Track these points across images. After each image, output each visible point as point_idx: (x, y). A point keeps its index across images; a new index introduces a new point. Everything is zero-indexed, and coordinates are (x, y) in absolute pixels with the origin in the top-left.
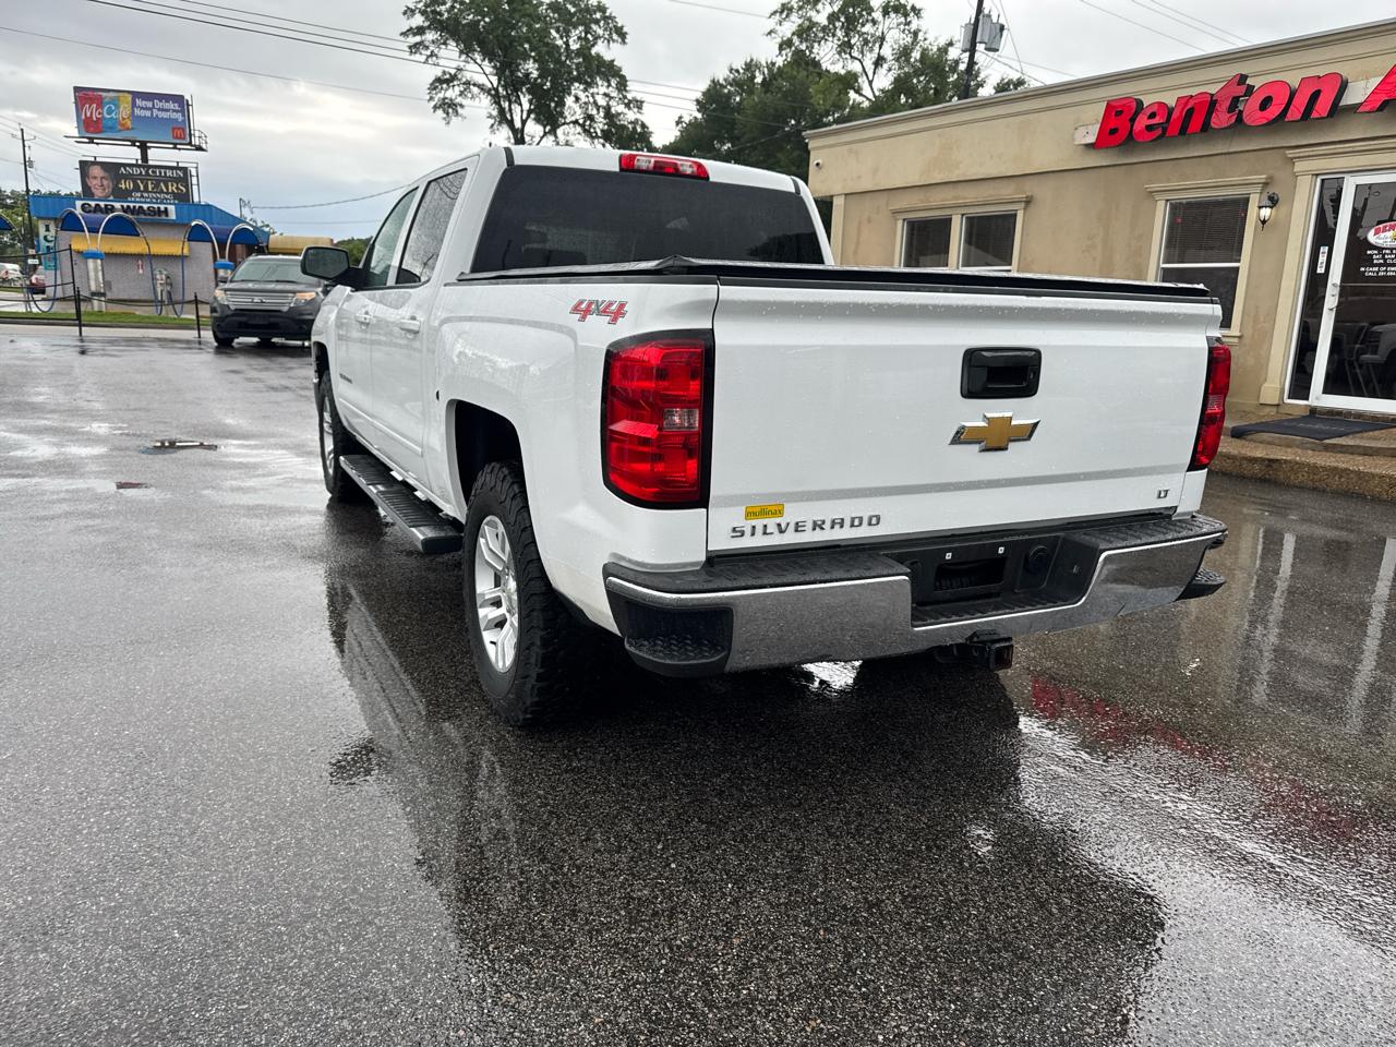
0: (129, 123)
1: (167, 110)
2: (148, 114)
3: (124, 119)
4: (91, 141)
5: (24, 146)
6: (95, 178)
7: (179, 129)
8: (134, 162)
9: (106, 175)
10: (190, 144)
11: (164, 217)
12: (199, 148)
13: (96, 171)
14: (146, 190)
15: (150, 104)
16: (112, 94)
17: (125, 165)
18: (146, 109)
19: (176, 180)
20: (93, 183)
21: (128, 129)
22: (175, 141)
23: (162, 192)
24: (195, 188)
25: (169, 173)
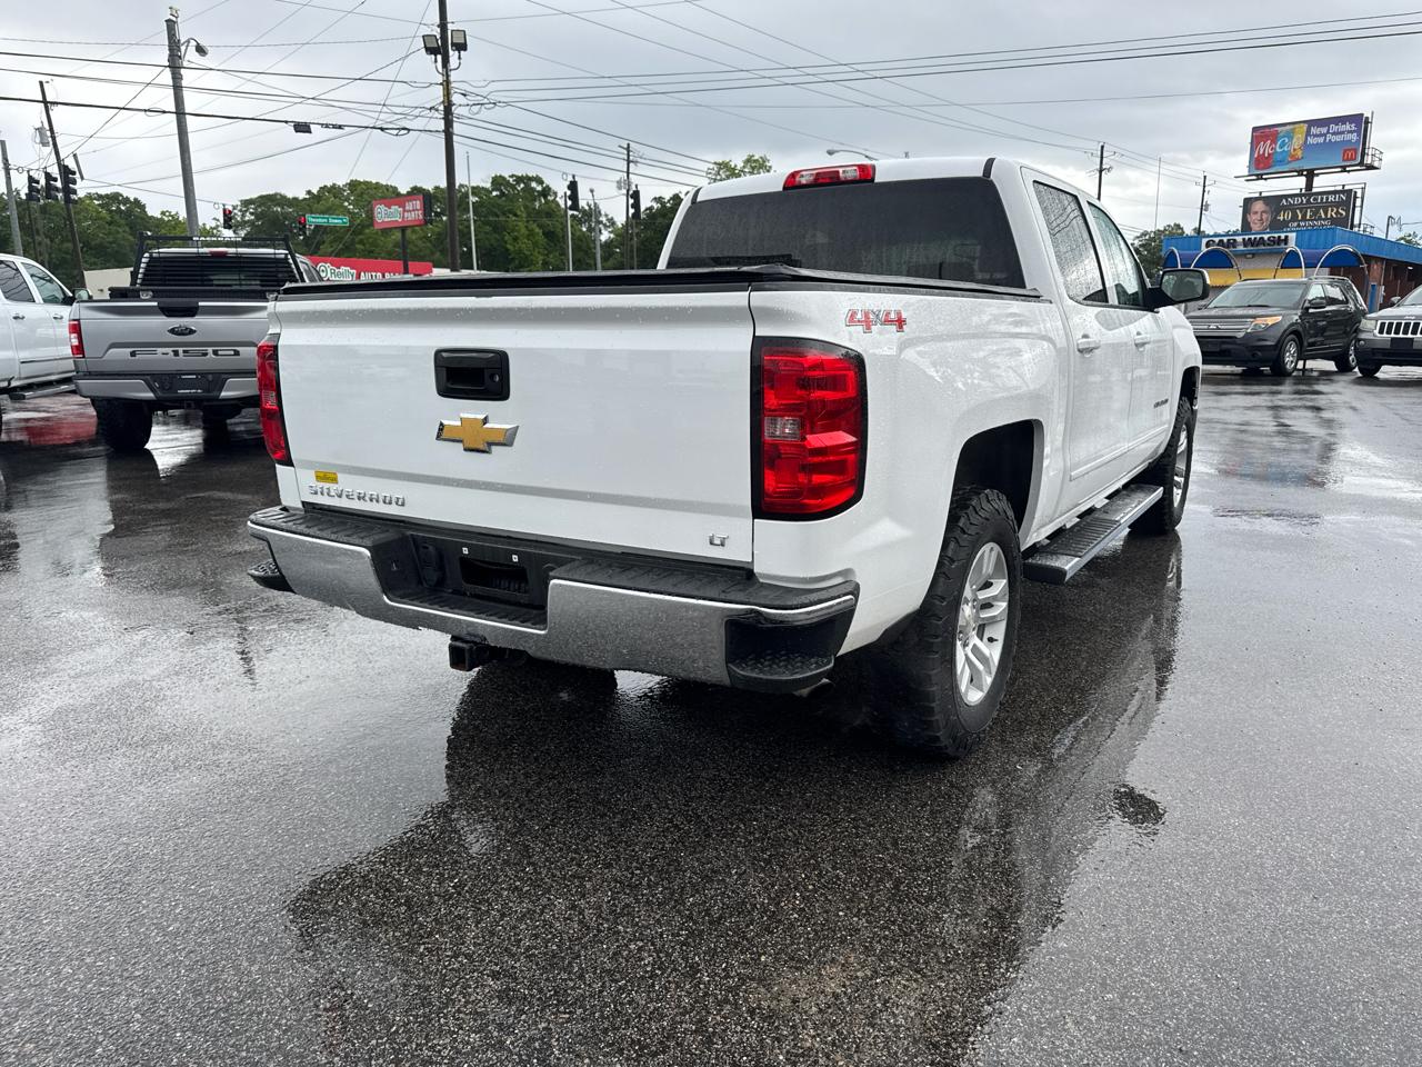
0: (1299, 153)
1: (1343, 133)
2: (1321, 140)
3: (1295, 150)
4: (1260, 177)
5: (1204, 191)
6: (1256, 213)
7: (1350, 150)
8: (1298, 192)
9: (1267, 208)
10: (1361, 163)
11: (1283, 246)
12: (1371, 167)
13: (1259, 206)
14: (1304, 219)
15: (1324, 130)
16: (1288, 127)
17: (1286, 197)
18: (1321, 135)
19: (1337, 205)
20: (1253, 218)
21: (1298, 159)
22: (1343, 164)
23: (1320, 217)
24: (1357, 210)
25: (1331, 198)
